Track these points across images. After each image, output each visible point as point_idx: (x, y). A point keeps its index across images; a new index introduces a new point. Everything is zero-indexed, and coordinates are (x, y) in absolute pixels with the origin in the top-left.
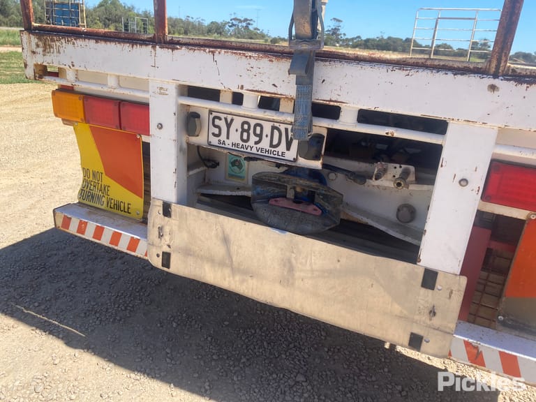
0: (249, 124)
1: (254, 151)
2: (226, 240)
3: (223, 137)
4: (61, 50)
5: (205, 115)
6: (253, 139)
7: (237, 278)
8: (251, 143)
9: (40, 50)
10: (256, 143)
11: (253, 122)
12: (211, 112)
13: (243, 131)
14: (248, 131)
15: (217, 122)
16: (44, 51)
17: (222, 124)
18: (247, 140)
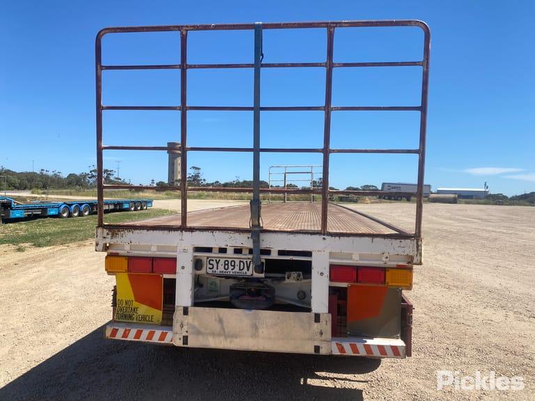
0: (228, 261)
1: (231, 273)
2: (221, 321)
3: (215, 269)
4: (124, 236)
5: (204, 260)
6: (231, 267)
7: (228, 340)
8: (230, 270)
9: (109, 236)
10: (232, 269)
11: (230, 260)
12: (208, 258)
13: (225, 264)
14: (228, 264)
15: (211, 262)
16: (112, 236)
17: (214, 263)
18: (228, 269)
